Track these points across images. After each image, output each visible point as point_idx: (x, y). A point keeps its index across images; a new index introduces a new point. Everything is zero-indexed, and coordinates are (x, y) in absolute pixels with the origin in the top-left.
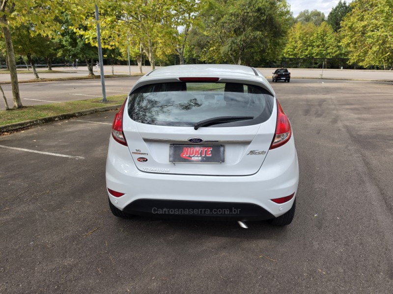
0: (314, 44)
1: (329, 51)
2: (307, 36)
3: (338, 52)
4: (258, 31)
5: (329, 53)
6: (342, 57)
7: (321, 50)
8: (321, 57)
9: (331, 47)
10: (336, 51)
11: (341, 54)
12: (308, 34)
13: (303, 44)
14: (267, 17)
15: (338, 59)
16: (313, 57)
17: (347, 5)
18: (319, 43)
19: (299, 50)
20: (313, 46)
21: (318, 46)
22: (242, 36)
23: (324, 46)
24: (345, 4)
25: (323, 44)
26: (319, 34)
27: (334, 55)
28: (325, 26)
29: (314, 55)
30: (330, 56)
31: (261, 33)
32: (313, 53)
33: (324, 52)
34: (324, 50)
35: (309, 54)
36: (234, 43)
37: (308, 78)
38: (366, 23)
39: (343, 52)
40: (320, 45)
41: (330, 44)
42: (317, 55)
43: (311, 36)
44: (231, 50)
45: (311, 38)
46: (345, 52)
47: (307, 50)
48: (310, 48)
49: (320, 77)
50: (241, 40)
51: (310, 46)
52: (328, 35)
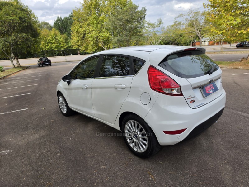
0: (52, 42)
1: (62, 46)
2: (46, 37)
3: (67, 46)
4: (24, 33)
5: (62, 47)
6: (70, 49)
7: (57, 45)
8: (58, 49)
9: (62, 43)
10: (66, 46)
11: (69, 47)
12: (45, 36)
13: (45, 42)
14: (28, 24)
15: (68, 50)
16: (53, 50)
17: (63, 19)
18: (55, 41)
19: (43, 46)
20: (51, 43)
21: (54, 43)
22: (12, 37)
23: (58, 42)
24: (61, 18)
25: (57, 42)
26: (53, 36)
27: (65, 48)
28: (55, 31)
29: (53, 48)
30: (63, 48)
31: (26, 34)
32: (53, 47)
33: (59, 46)
34: (58, 45)
35: (50, 48)
36: (6, 42)
37: (58, 62)
38: (84, 29)
39: (70, 45)
40: (55, 42)
41: (61, 42)
42: (55, 48)
43: (48, 37)
44: (5, 47)
45: (49, 38)
46: (71, 46)
47: (48, 45)
48: (50, 44)
49: (65, 61)
50: (12, 39)
51: (49, 43)
52: (58, 36)
